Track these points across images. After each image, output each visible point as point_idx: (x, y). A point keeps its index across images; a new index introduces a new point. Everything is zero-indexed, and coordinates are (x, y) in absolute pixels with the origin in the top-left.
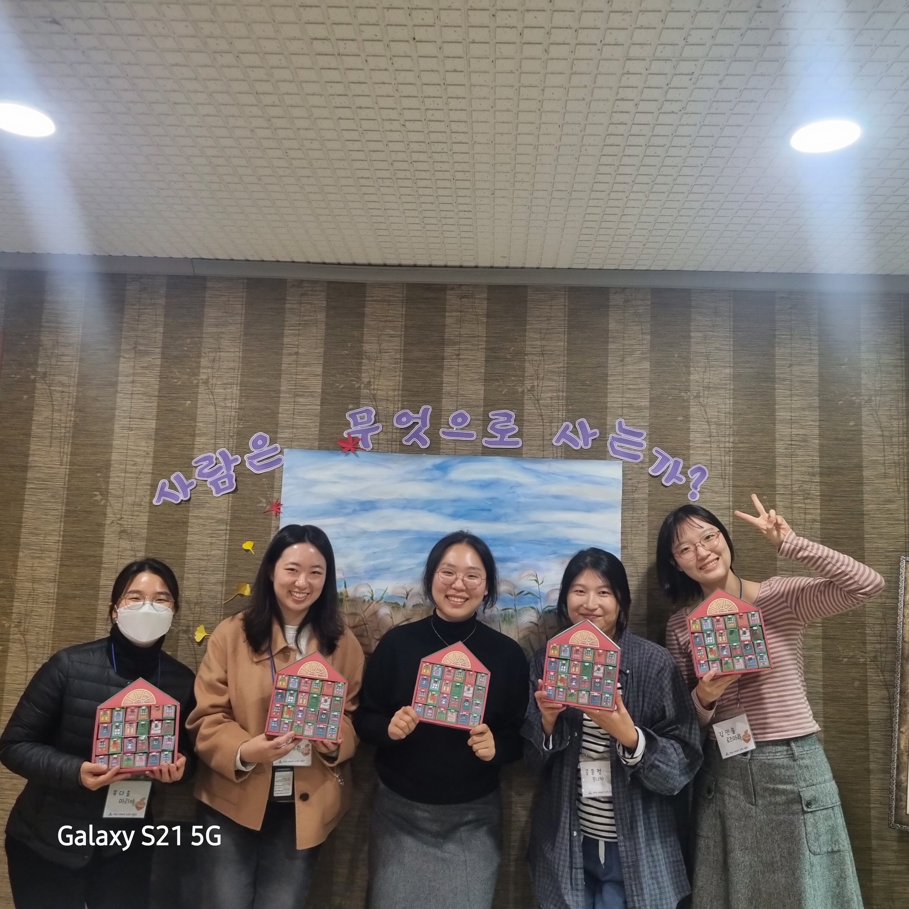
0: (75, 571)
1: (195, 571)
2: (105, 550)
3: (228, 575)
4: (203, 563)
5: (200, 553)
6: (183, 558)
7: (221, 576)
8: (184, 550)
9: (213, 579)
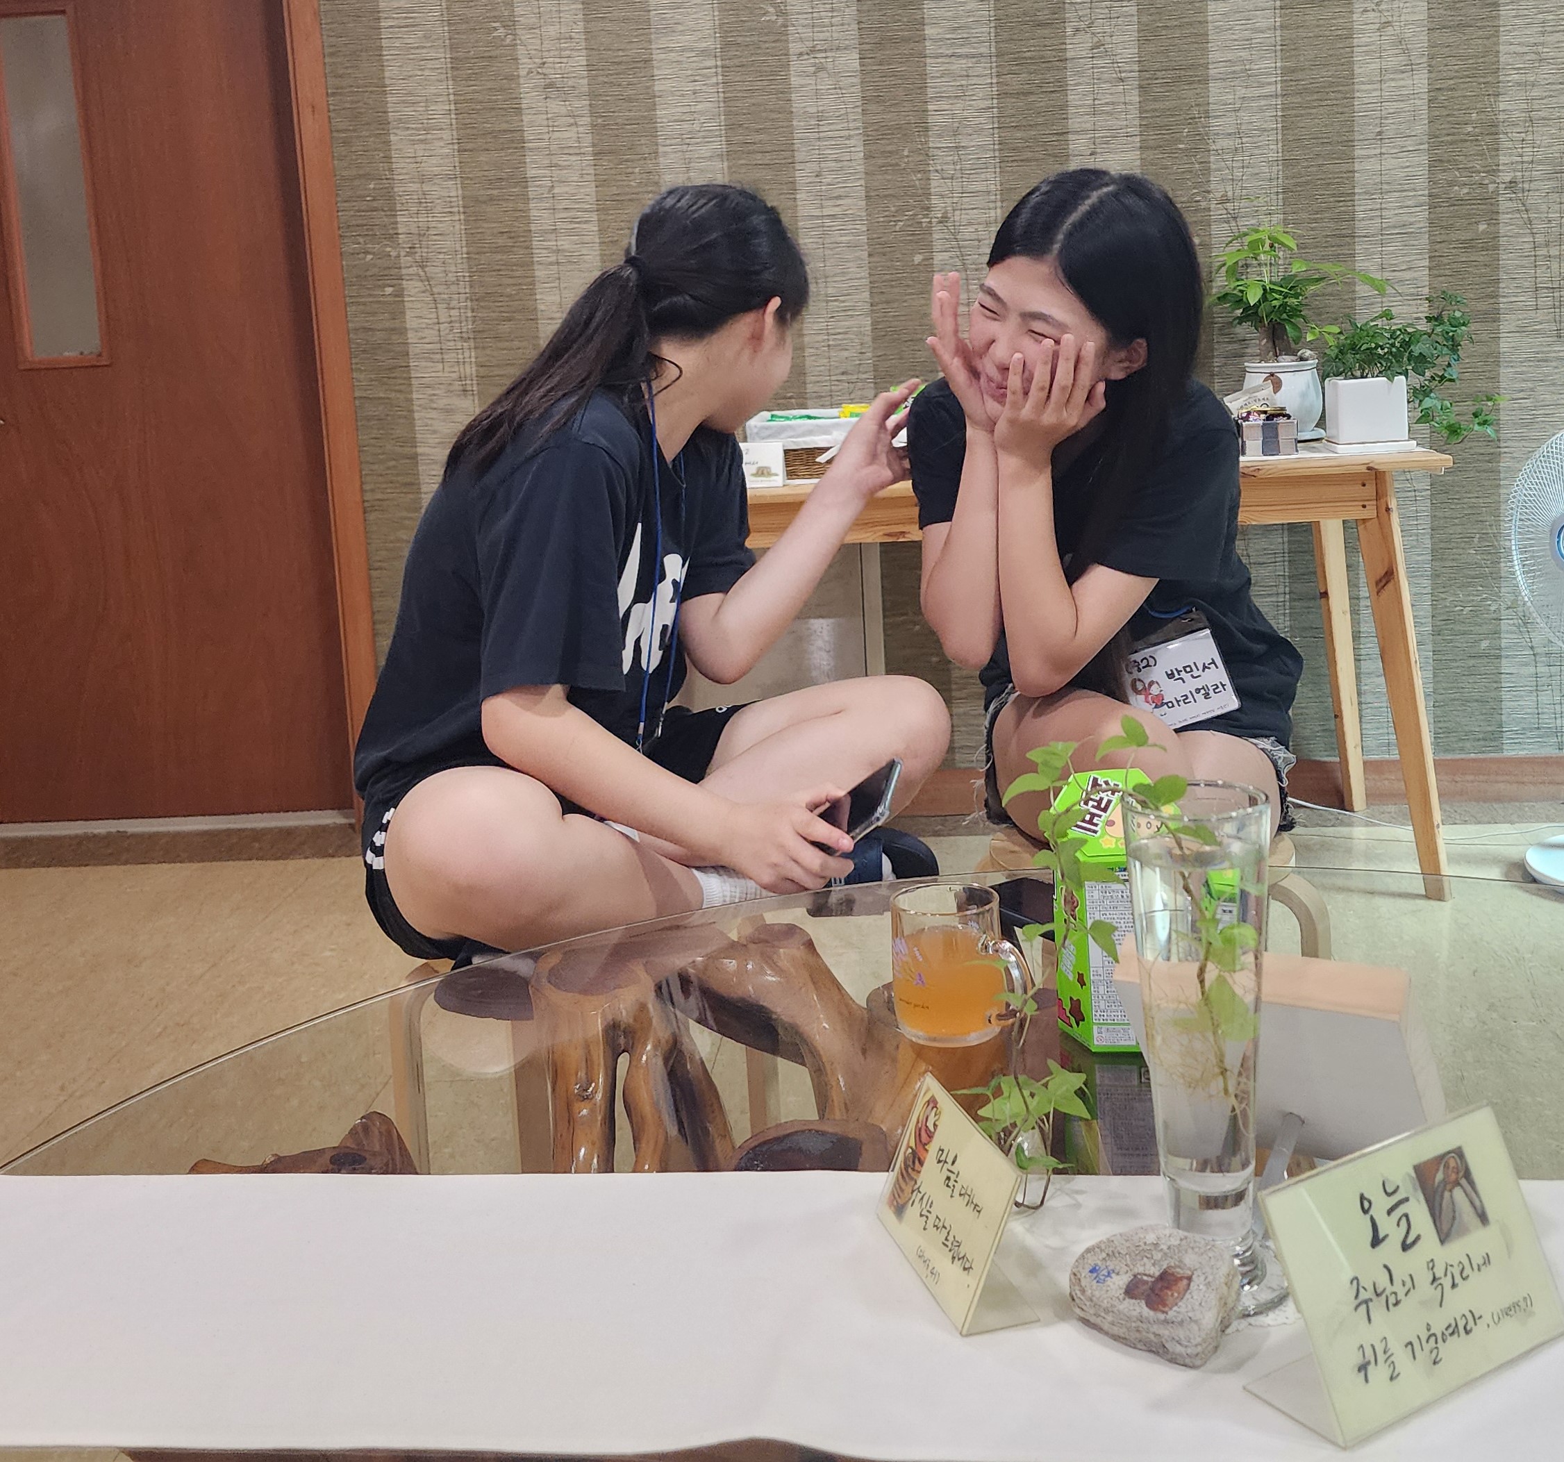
0: (483, 157)
1: (673, 141)
2: (526, 118)
3: (729, 143)
4: (686, 126)
5: (679, 110)
6: (652, 120)
7: (719, 145)
8: (653, 108)
9: (705, 151)
